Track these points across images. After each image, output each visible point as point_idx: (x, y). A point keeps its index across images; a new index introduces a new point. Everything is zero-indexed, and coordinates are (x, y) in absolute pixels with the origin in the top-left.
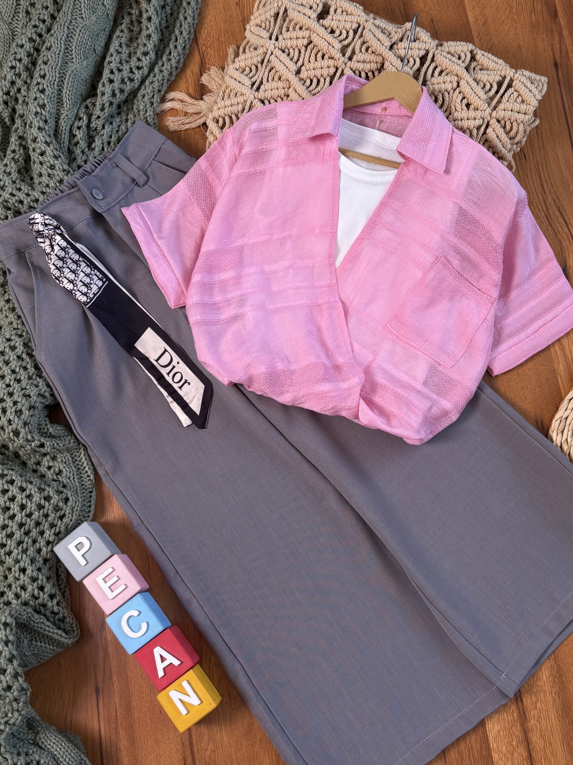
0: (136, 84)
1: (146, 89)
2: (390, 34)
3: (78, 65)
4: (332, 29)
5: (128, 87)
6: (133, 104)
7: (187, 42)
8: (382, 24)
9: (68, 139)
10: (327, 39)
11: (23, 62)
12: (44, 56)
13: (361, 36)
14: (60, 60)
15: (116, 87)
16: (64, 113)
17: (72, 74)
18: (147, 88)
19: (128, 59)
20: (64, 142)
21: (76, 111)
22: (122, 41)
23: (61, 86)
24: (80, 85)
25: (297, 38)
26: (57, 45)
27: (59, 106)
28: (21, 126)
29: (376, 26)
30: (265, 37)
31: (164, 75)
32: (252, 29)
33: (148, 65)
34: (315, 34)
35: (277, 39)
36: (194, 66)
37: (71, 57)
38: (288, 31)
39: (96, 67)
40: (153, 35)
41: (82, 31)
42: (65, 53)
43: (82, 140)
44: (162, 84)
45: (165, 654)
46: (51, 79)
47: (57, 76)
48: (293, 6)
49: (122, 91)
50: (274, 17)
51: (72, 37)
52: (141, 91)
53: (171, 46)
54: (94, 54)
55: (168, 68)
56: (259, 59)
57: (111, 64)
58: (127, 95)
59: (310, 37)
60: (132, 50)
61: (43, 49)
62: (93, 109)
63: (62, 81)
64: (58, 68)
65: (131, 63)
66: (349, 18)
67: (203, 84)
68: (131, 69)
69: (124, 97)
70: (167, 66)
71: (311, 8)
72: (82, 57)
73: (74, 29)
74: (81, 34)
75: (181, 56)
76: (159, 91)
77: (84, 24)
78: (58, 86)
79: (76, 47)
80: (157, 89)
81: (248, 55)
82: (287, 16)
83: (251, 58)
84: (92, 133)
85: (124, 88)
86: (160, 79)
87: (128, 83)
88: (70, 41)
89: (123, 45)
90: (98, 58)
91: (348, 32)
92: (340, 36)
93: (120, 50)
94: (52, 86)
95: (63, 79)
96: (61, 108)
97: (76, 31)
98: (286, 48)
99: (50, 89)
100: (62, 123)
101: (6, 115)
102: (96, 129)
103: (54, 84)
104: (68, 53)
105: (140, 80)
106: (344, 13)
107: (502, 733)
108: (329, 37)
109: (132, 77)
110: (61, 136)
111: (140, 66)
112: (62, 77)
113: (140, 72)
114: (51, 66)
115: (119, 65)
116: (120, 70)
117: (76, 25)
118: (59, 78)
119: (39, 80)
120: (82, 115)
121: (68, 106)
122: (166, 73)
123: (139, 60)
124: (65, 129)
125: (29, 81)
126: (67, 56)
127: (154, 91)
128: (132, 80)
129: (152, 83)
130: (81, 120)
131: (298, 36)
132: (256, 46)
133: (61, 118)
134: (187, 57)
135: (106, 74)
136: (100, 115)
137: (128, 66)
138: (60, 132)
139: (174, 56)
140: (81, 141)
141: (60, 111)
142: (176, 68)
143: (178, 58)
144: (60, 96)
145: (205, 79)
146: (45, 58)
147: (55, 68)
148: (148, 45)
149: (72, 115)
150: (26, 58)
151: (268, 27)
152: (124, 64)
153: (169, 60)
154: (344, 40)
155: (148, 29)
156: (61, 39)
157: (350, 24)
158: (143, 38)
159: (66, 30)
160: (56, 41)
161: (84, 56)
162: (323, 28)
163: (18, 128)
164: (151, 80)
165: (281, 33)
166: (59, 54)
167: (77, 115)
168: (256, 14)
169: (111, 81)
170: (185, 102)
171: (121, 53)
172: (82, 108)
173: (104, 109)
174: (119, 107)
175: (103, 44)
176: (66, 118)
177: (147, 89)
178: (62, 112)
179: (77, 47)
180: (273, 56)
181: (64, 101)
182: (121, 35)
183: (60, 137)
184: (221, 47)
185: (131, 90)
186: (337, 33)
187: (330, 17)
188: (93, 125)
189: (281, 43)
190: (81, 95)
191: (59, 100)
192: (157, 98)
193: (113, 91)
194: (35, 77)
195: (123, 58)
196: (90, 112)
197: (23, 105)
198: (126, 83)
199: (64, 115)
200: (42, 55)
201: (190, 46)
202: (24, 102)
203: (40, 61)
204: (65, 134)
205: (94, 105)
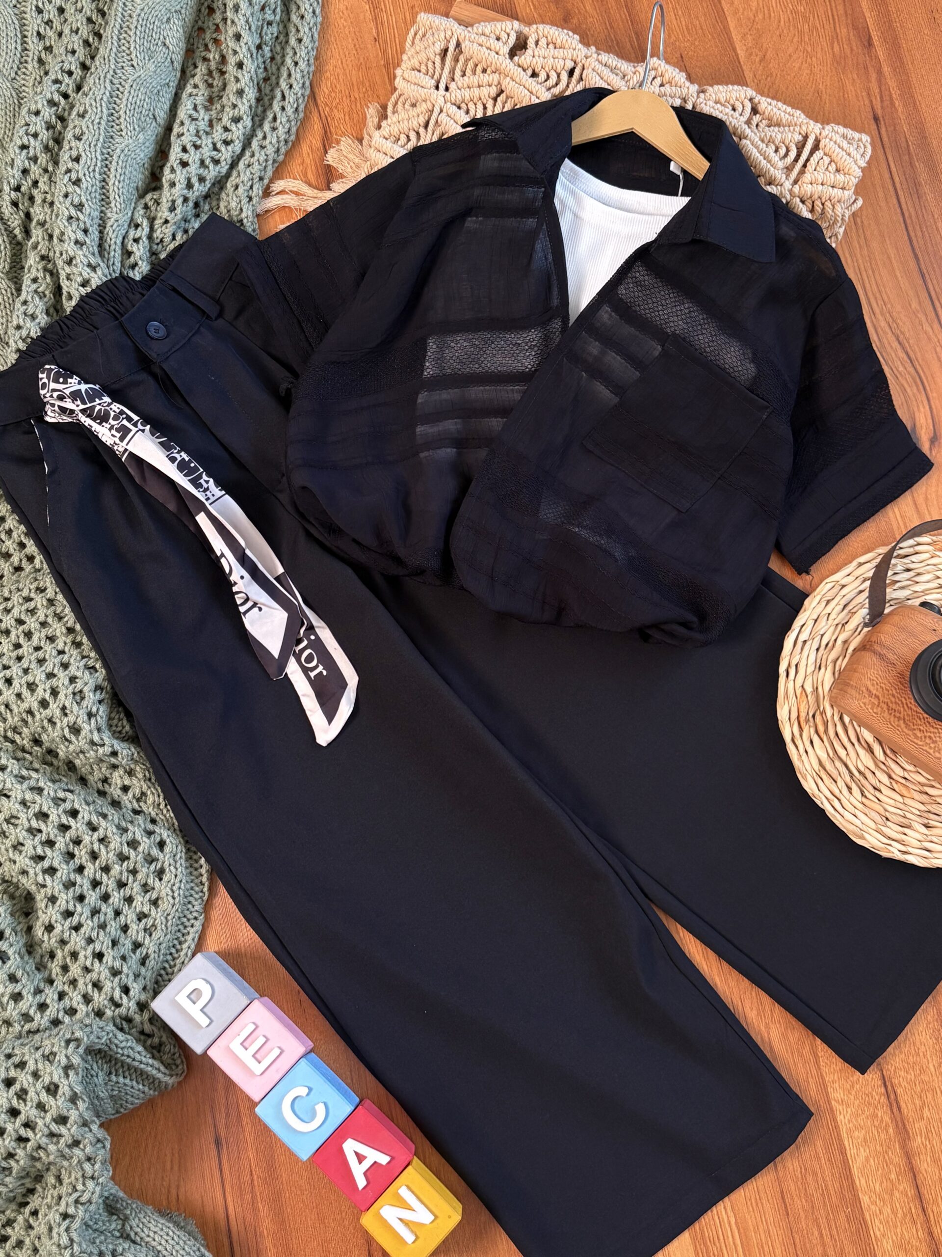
0: (224, 168)
1: (239, 175)
2: (624, 76)
3: (131, 141)
4: (534, 71)
5: (212, 173)
6: (219, 200)
7: (300, 101)
8: (610, 61)
9: (120, 259)
10: (527, 86)
11: (39, 138)
12: (75, 127)
13: (581, 79)
14: (102, 132)
15: (193, 174)
16: (112, 216)
17: (122, 155)
18: (242, 174)
19: (208, 129)
20: (113, 264)
21: (130, 214)
22: (198, 102)
23: (105, 173)
24: (135, 173)
25: (479, 86)
26: (95, 109)
27: (103, 206)
28: (44, 239)
29: (602, 63)
30: (429, 86)
31: (268, 152)
32: (406, 75)
33: (242, 138)
34: (508, 78)
35: (447, 89)
36: (313, 138)
37: (118, 128)
38: (464, 75)
39: (157, 143)
40: (247, 89)
41: (134, 87)
42: (109, 121)
43: (143, 261)
44: (265, 167)
46: (89, 163)
47: (99, 158)
48: (470, 37)
49: (202, 179)
50: (440, 54)
51: (117, 97)
52: (232, 178)
53: (276, 107)
54: (154, 123)
55: (274, 141)
56: (422, 120)
57: (183, 138)
58: (209, 186)
59: (499, 83)
60: (214, 116)
61: (72, 117)
62: (156, 210)
63: (106, 166)
64: (99, 145)
65: (214, 136)
66: (559, 53)
67: (329, 166)
68: (214, 145)
69: (204, 188)
70: (272, 138)
71: (498, 39)
72: (136, 127)
73: (120, 84)
74: (132, 91)
75: (293, 123)
76: (261, 179)
77: (136, 75)
78: (100, 175)
79: (125, 112)
80: (258, 174)
81: (403, 115)
82: (461, 52)
83: (409, 119)
84: (155, 247)
85: (204, 175)
86: (262, 159)
87: (211, 166)
88: (115, 103)
89: (199, 107)
90: (160, 129)
91: (559, 75)
92: (546, 81)
93: (195, 115)
94: (92, 175)
95: (107, 162)
96: (107, 209)
97: (123, 87)
98: (463, 101)
99: (89, 179)
100: (110, 233)
101: (15, 222)
102: (161, 241)
103: (94, 171)
104: (113, 121)
105: (229, 162)
106: (551, 46)
108: (531, 83)
109: (216, 158)
110: (109, 254)
111: (229, 139)
112: (106, 159)
113: (230, 148)
114: (88, 143)
115: (195, 139)
116: (197, 147)
117: (124, 77)
118: (102, 160)
119: (70, 165)
120: (139, 221)
121: (118, 204)
122: (270, 150)
123: (226, 129)
124: (115, 243)
125: (50, 169)
126: (112, 127)
127: (252, 179)
128: (216, 162)
129: (249, 166)
130: (140, 228)
131: (481, 83)
132: (414, 101)
133: (108, 225)
134: (304, 123)
135: (175, 154)
136: (169, 218)
137: (210, 141)
138: (107, 247)
139: (281, 123)
140: (140, 262)
141: (105, 214)
142: (286, 141)
143: (287, 126)
144: (104, 191)
145: (332, 158)
146: (77, 130)
147: (95, 145)
148: (240, 105)
149: (125, 219)
150: (45, 132)
151: (431, 71)
152: (204, 137)
153: (274, 129)
154: (553, 87)
155: (237, 80)
156: (102, 99)
157: (562, 62)
158: (231, 96)
159: (108, 85)
160: (94, 104)
161: (139, 126)
162: (520, 70)
163: (38, 243)
164: (247, 162)
165: (453, 80)
166: (99, 123)
167: (132, 219)
168: (410, 51)
169: (184, 164)
170: (302, 195)
171: (196, 119)
172: (139, 208)
173: (175, 209)
174: (197, 205)
175: (166, 107)
176: (116, 225)
177: (243, 175)
178: (109, 215)
179: (128, 112)
180: (443, 115)
181: (111, 198)
182: (195, 91)
183: (106, 256)
184: (354, 107)
185: (216, 177)
186: (543, 76)
187: (529, 52)
188: (158, 234)
189: (455, 94)
190: (137, 187)
191: (104, 197)
192: (258, 190)
193: (189, 180)
194: (61, 161)
195: (200, 128)
196: (152, 215)
197: (43, 207)
198: (208, 167)
199: (112, 220)
200: (71, 126)
201: (306, 106)
202: (44, 201)
203: (69, 135)
204: (115, 251)
205: (158, 204)
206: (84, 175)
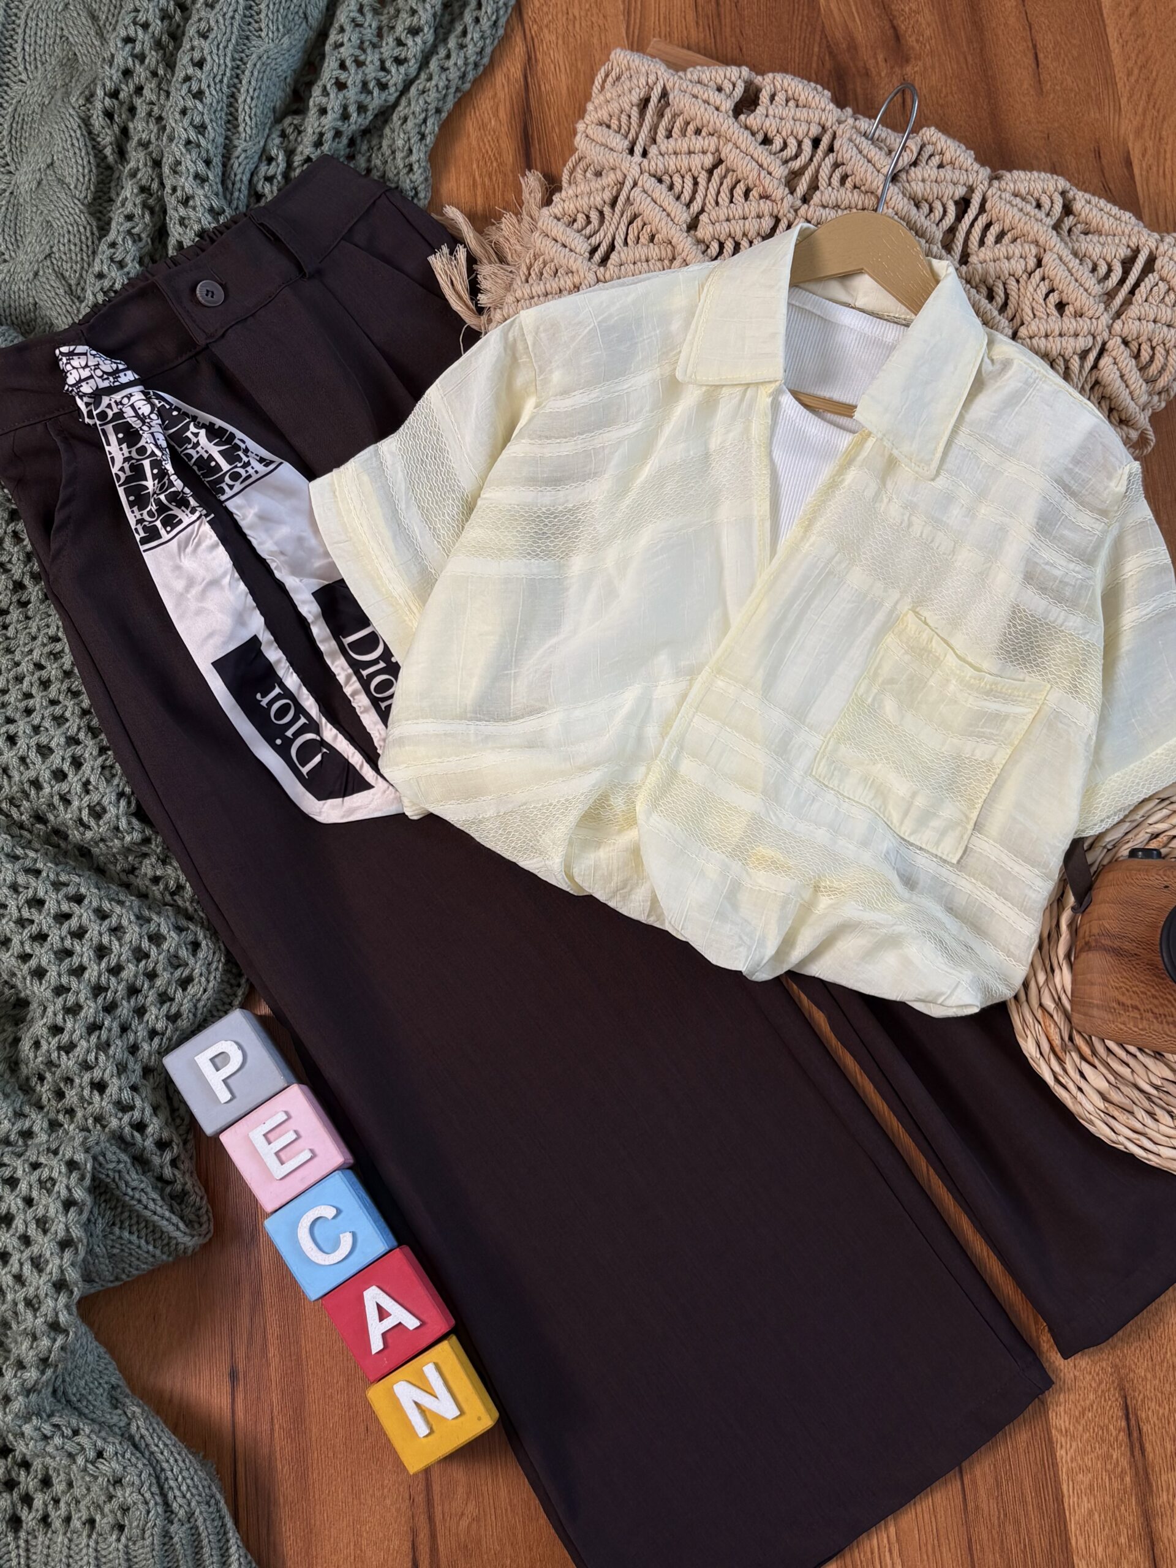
0: (392, 93)
1: (409, 104)
3: (272, 45)
5: (377, 100)
6: (381, 136)
7: (501, 12)
9: (245, 201)
12: (200, 20)
14: (235, 30)
15: (351, 100)
16: (241, 144)
17: (259, 63)
18: (413, 103)
19: (375, 40)
21: (262, 144)
23: (235, 86)
24: (273, 89)
27: (229, 130)
28: (146, 165)
31: (451, 77)
33: (419, 55)
36: (512, 65)
37: (256, 26)
39: (306, 51)
42: (245, 16)
44: (445, 96)
45: (388, 1304)
46: (215, 70)
47: (229, 65)
49: (362, 108)
52: (400, 108)
53: (468, 18)
54: (304, 24)
55: (460, 62)
57: (342, 50)
58: (371, 118)
60: (385, 22)
61: (198, 6)
62: (296, 140)
63: (237, 76)
64: (231, 47)
65: (382, 50)
68: (382, 62)
69: (364, 121)
70: (457, 59)
72: (281, 27)
75: (488, 41)
76: (438, 111)
78: (228, 87)
79: (268, 6)
80: (433, 105)
85: (366, 102)
86: (441, 85)
87: (376, 92)
89: (366, 9)
90: (312, 33)
93: (360, 19)
94: (218, 86)
95: (239, 72)
96: (234, 134)
99: (214, 92)
100: (236, 167)
101: (107, 139)
103: (221, 81)
104: (252, 16)
105: (400, 87)
107: (1096, 1516)
109: (384, 80)
111: (403, 56)
112: (238, 67)
113: (402, 69)
114: (215, 43)
115: (358, 52)
116: (359, 64)
118: (232, 69)
119: (190, 71)
120: (274, 152)
121: (248, 129)
122: (454, 74)
123: (400, 43)
124: (241, 180)
125: (162, 72)
126: (249, 24)
127: (427, 110)
128: (383, 87)
129: (424, 92)
130: (274, 163)
133: (234, 156)
134: (503, 44)
135: (329, 70)
136: (313, 155)
137: (377, 56)
138: (230, 186)
139: (472, 39)
141: (231, 141)
142: (476, 65)
143: (480, 44)
144: (232, 109)
146: (203, 25)
147: (226, 47)
148: (421, 12)
149: (255, 149)
150: (159, 23)
152: (369, 51)
153: (462, 46)
161: (284, 26)
163: (138, 169)
164: (421, 87)
166: (233, 18)
167: (264, 150)
169: (341, 86)
171: (361, 26)
172: (274, 136)
173: (322, 144)
174: (352, 142)
176: (243, 156)
177: (414, 106)
178: (236, 142)
179: (271, 6)
181: (240, 119)
184: (570, 27)
185: (381, 107)
188: (296, 174)
190: (274, 108)
191: (230, 118)
192: (433, 125)
193: (345, 108)
194: (179, 65)
195: (366, 38)
196: (291, 146)
197: (148, 122)
198: (370, 93)
199: (239, 149)
200: (195, 18)
201: (507, 22)
202: (149, 114)
203: (191, 31)
204: (240, 191)
205: (300, 132)
206: (209, 86)
